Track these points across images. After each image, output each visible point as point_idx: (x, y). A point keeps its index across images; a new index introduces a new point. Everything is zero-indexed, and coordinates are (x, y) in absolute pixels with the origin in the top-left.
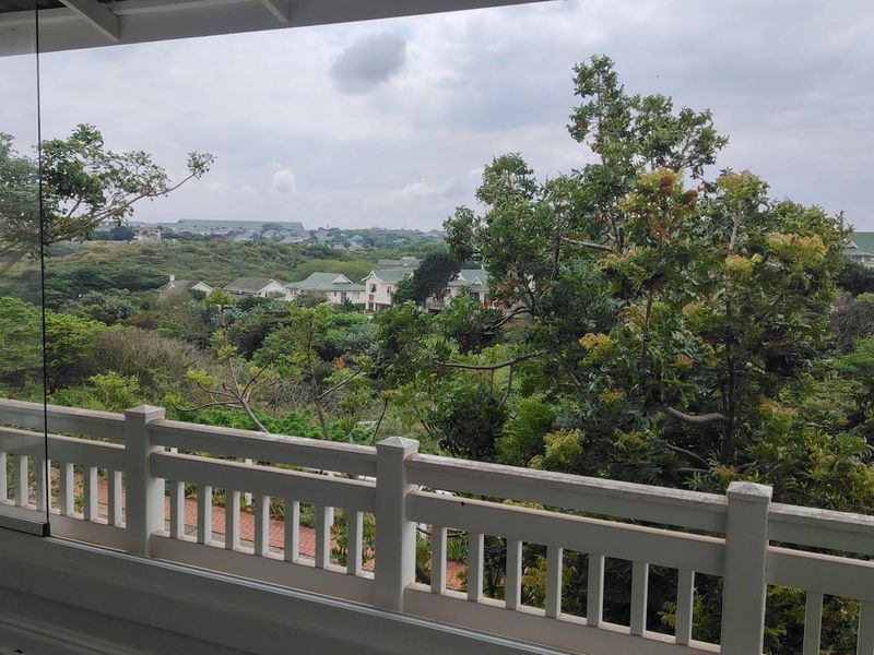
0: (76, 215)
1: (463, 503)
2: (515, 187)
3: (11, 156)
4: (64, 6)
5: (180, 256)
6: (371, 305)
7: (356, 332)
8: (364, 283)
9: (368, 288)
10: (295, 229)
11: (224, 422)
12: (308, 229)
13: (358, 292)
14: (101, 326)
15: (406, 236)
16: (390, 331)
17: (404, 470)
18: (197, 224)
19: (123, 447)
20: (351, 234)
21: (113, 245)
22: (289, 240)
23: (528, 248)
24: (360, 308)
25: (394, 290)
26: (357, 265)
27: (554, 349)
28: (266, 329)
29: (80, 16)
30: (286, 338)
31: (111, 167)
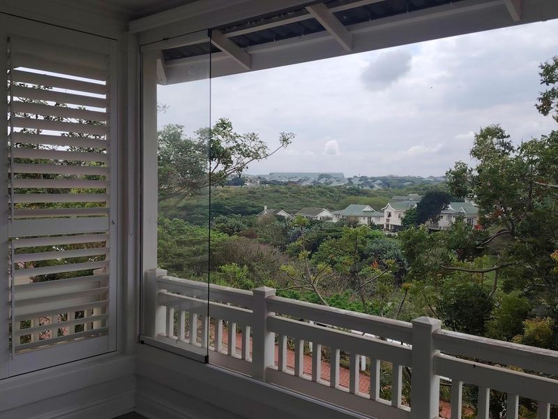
0: (216, 171)
1: (474, 366)
2: (496, 147)
3: (183, 138)
4: (221, 51)
5: (270, 195)
6: (388, 226)
7: (377, 243)
8: (383, 211)
9: (386, 215)
10: (339, 177)
11: (295, 297)
12: (348, 177)
13: (379, 217)
14: (226, 236)
15: (412, 180)
16: (410, 245)
17: (432, 339)
18: (280, 175)
19: (251, 311)
20: (374, 179)
21: (232, 188)
22: (335, 184)
23: (510, 190)
24: (380, 227)
25: (403, 216)
26: (378, 199)
27: (530, 260)
28: (320, 240)
29: (230, 56)
30: (333, 246)
31: (236, 142)
